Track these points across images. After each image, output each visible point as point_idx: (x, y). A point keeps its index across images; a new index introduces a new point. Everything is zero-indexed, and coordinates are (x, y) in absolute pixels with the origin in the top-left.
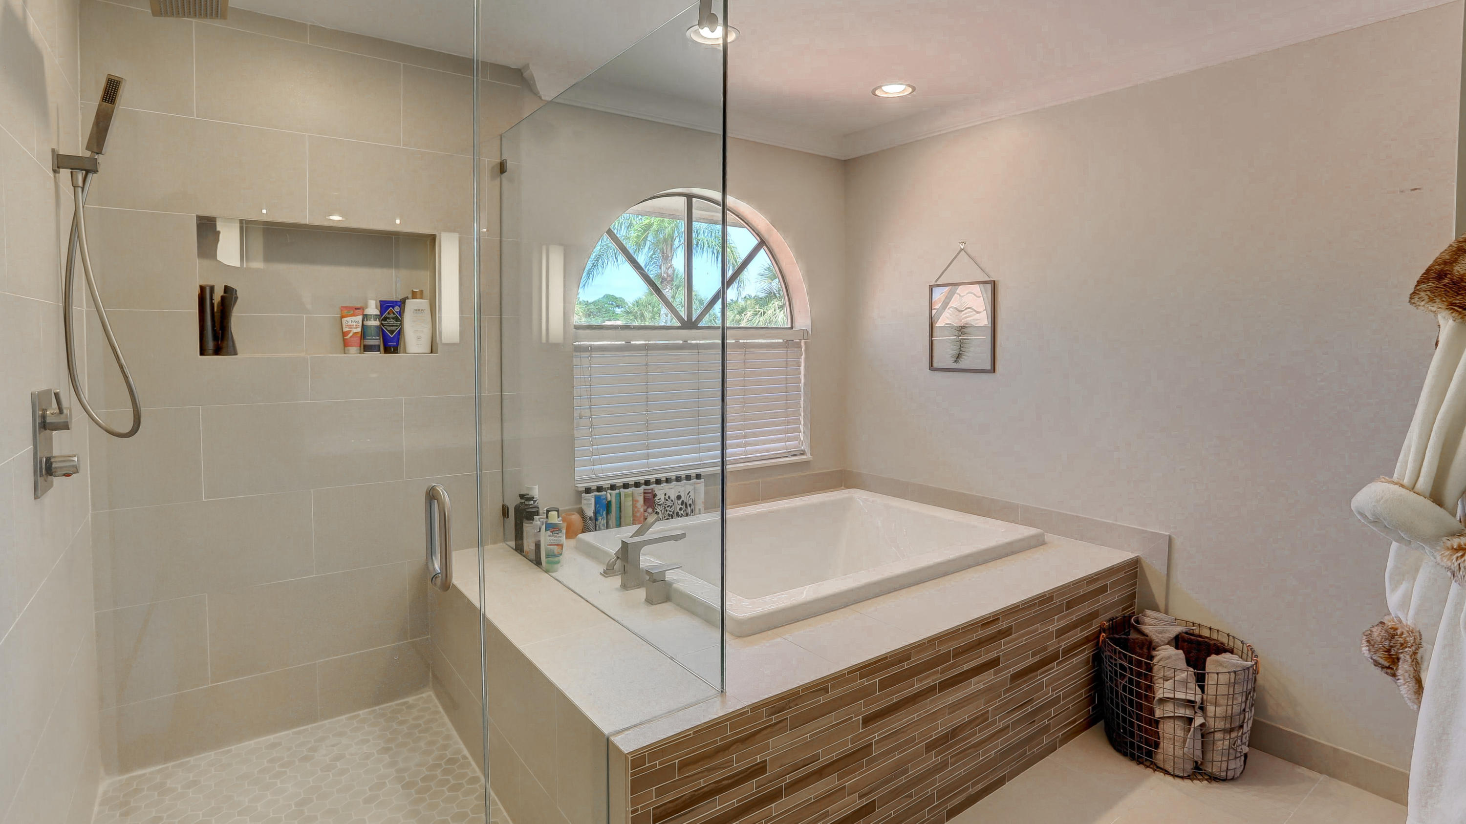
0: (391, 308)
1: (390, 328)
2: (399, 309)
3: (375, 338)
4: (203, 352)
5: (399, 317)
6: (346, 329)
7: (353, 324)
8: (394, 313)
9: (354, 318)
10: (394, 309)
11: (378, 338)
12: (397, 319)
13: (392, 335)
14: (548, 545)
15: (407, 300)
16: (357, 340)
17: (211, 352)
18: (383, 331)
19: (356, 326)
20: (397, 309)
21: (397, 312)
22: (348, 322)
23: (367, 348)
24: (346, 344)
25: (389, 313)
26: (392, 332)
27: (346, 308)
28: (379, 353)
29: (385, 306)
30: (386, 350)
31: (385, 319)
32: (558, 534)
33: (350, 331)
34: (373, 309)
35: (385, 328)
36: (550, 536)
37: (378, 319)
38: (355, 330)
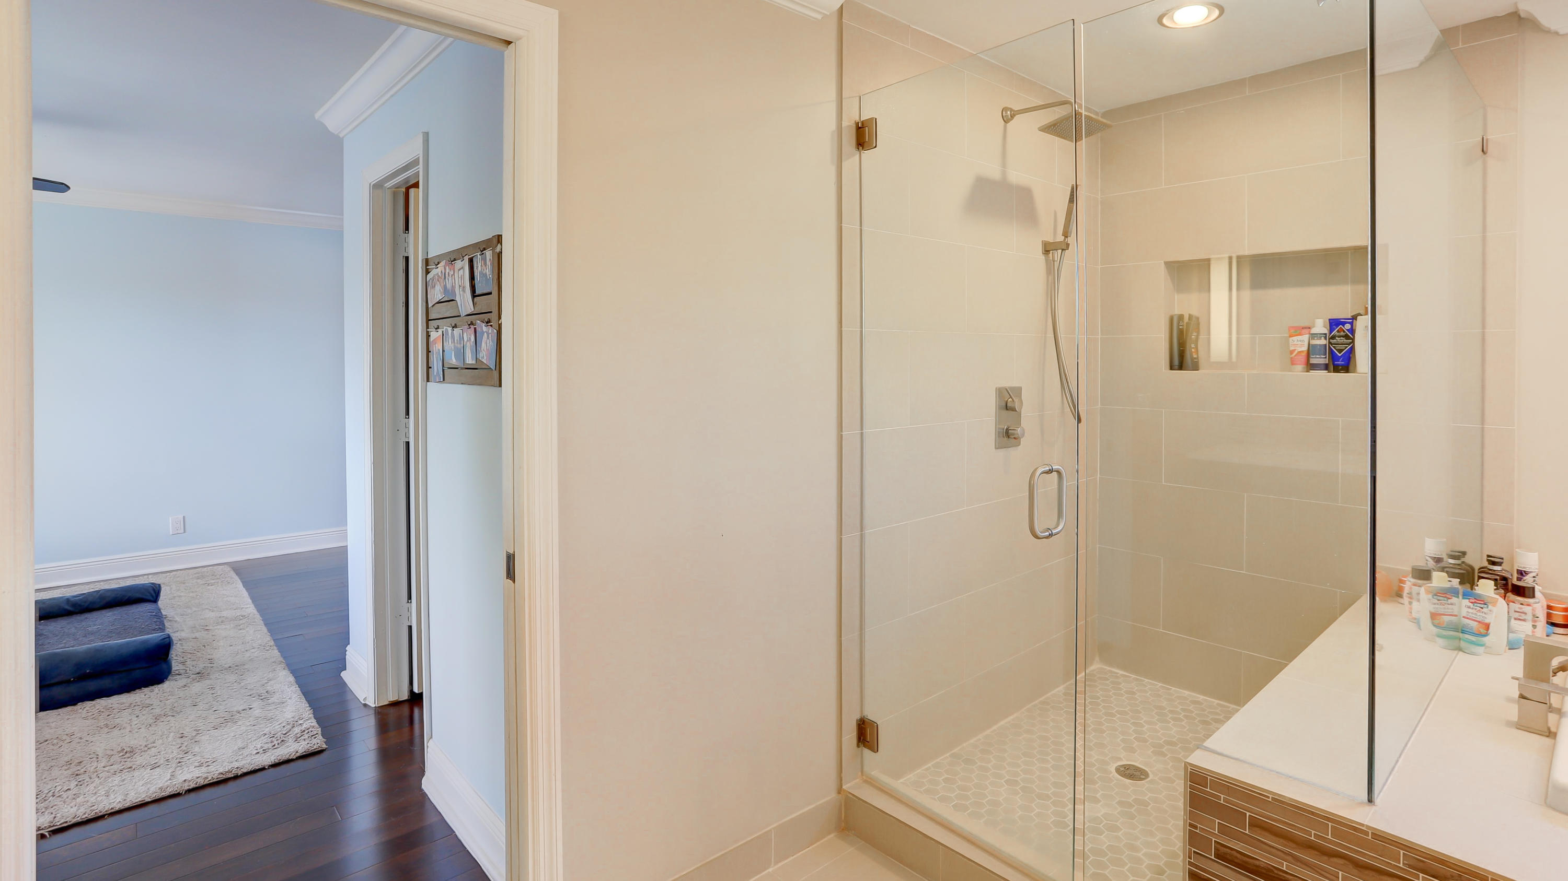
0: (1341, 326)
1: (1339, 347)
2: (1347, 325)
3: (1319, 357)
4: (1172, 368)
5: (1351, 336)
6: (1292, 348)
7: (1298, 343)
8: (1344, 331)
9: (1299, 338)
10: (1344, 327)
11: (1325, 357)
12: (1347, 337)
13: (1340, 353)
14: (1464, 617)
15: (1358, 317)
16: (1303, 358)
17: (1177, 367)
18: (1331, 351)
19: (1301, 345)
20: (1348, 326)
21: (1347, 330)
22: (1294, 341)
23: (1311, 367)
24: (1293, 362)
25: (1338, 331)
26: (1340, 351)
27: (1293, 327)
28: (1327, 371)
29: (1334, 323)
30: (1336, 370)
31: (1333, 338)
32: (1482, 608)
33: (1295, 350)
34: (1321, 327)
35: (1334, 347)
36: (1469, 607)
37: (1323, 338)
38: (1300, 350)
